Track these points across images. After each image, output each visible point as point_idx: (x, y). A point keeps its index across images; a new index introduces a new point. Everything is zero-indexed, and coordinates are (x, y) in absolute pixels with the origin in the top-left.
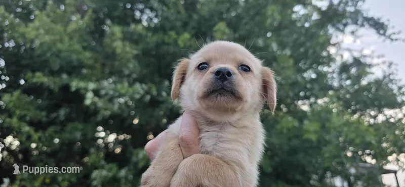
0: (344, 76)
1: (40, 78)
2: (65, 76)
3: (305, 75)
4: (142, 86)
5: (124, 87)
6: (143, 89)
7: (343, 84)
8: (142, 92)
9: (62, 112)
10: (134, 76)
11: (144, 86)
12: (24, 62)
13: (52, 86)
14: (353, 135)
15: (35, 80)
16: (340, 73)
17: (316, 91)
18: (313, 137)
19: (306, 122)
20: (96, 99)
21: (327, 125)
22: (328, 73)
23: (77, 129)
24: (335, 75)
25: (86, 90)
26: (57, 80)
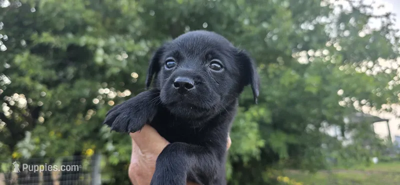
0: (342, 26)
1: (47, 38)
2: (70, 36)
3: (303, 26)
4: (147, 43)
5: (130, 44)
6: (147, 46)
7: (341, 35)
8: (147, 49)
9: (71, 71)
10: (139, 33)
11: (149, 43)
12: (26, 23)
13: (60, 46)
14: (354, 86)
15: (42, 40)
16: (338, 23)
17: (314, 44)
18: (314, 90)
19: (306, 75)
20: (106, 57)
21: (328, 77)
22: (326, 23)
23: (84, 87)
24: (333, 26)
25: (96, 47)
26: (63, 39)
